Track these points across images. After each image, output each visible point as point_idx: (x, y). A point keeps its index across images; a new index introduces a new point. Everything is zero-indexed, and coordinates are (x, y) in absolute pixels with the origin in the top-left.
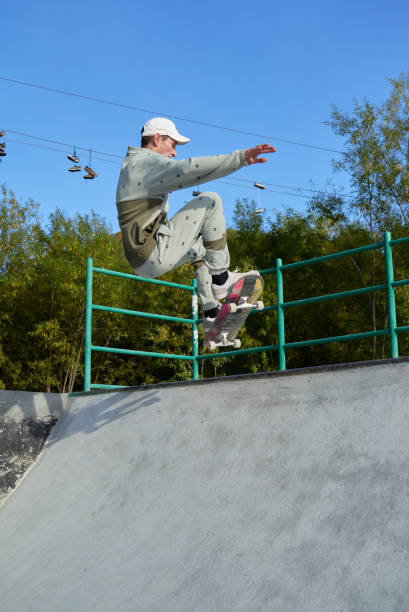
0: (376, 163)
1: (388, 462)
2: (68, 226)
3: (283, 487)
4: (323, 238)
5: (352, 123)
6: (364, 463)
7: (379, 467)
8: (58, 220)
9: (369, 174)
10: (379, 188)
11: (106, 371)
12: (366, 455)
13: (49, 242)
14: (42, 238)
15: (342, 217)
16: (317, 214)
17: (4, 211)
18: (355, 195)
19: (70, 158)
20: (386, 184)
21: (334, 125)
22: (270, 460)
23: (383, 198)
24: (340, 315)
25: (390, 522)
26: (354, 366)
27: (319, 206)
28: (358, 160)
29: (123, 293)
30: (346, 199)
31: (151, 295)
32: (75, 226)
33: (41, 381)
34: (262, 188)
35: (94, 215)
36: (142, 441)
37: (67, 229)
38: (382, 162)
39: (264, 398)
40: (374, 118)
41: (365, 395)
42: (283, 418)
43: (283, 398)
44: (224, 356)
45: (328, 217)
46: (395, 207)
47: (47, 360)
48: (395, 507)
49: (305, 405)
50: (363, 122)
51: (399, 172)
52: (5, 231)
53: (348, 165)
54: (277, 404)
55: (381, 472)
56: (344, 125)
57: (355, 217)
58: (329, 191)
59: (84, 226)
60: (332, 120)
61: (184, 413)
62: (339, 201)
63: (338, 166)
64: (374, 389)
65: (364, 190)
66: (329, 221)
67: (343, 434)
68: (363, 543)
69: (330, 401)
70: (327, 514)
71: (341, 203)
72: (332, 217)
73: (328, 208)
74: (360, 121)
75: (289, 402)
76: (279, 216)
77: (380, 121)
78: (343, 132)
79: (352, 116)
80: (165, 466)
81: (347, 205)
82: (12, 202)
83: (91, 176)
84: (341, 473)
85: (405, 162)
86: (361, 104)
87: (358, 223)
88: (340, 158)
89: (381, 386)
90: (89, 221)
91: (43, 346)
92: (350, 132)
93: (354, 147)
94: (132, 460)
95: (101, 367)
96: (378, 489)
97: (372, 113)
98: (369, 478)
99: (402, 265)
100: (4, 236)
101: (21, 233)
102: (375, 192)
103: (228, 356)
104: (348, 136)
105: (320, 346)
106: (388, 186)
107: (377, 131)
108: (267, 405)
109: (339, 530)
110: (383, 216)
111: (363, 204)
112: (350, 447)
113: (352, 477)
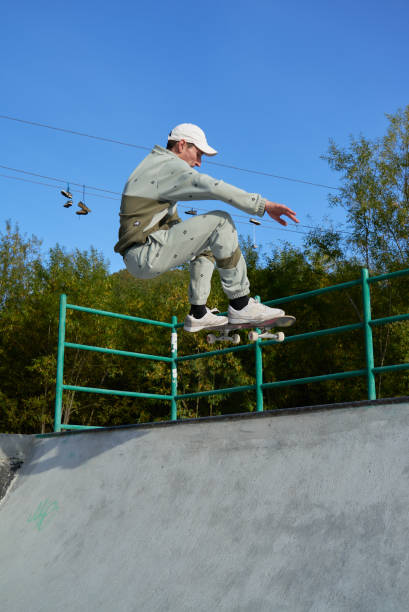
0: (372, 198)
1: (343, 514)
2: (66, 261)
3: (237, 540)
4: (320, 273)
5: (348, 158)
6: (319, 514)
7: (333, 519)
8: (56, 255)
9: (365, 211)
10: (376, 223)
11: (101, 409)
12: (321, 506)
13: (47, 278)
14: (41, 273)
15: (338, 253)
16: (314, 250)
17: (6, 247)
18: (352, 230)
19: (63, 194)
20: (383, 220)
21: (330, 160)
22: (226, 510)
23: (380, 234)
24: (336, 352)
25: (341, 581)
26: (315, 410)
27: (316, 241)
28: (354, 196)
29: (118, 329)
30: (344, 235)
31: (146, 331)
32: (73, 261)
33: (36, 418)
34: (257, 224)
35: (93, 251)
36: (103, 486)
37: (65, 264)
38: (379, 198)
39: (225, 442)
40: (370, 154)
41: (325, 440)
42: (242, 464)
43: (243, 443)
44: (218, 393)
45: (325, 253)
46: (392, 243)
47: (42, 397)
48: (346, 564)
49: (265, 452)
50: (359, 159)
51: (395, 208)
52: (6, 266)
53: (344, 200)
54: (237, 449)
55: (335, 525)
56: (340, 161)
57: (351, 254)
58: (326, 227)
59: (83, 261)
60: (328, 155)
61: (145, 457)
62: (336, 237)
63: (335, 201)
64: (334, 434)
65: (360, 225)
66: (326, 257)
67: (301, 482)
68: (312, 603)
69: (290, 447)
70: (278, 570)
71: (338, 239)
72: (328, 253)
73: (326, 244)
74: (356, 156)
75: (249, 447)
76: (275, 252)
77: (376, 156)
78: (339, 167)
79: (349, 152)
80: (122, 513)
81: (344, 241)
82: (16, 237)
83: (85, 212)
84: (296, 524)
85: (401, 198)
86: (357, 139)
87: (355, 259)
88: (337, 193)
89: (341, 431)
90: (88, 258)
91: (39, 382)
92: (346, 168)
93: (349, 183)
94: (91, 507)
95: (96, 404)
96: (331, 544)
97: (367, 149)
98: (323, 531)
99: (399, 302)
100: (5, 272)
101: (22, 268)
102: (372, 229)
103: (224, 394)
104: (344, 172)
105: (317, 383)
106: (384, 221)
107: (372, 166)
108: (228, 450)
109: (288, 588)
110: (379, 252)
111: (360, 240)
112: (307, 497)
113: (306, 531)
